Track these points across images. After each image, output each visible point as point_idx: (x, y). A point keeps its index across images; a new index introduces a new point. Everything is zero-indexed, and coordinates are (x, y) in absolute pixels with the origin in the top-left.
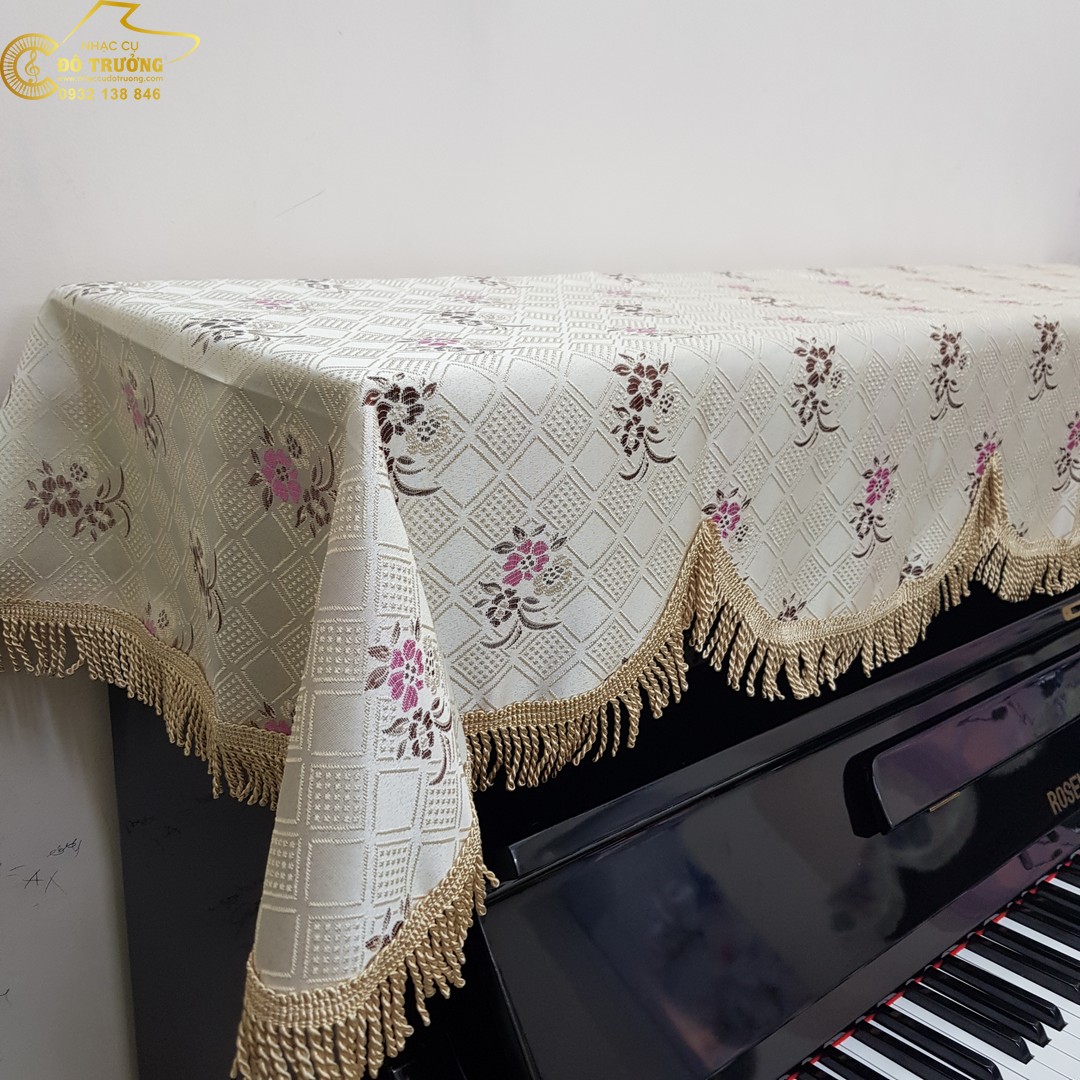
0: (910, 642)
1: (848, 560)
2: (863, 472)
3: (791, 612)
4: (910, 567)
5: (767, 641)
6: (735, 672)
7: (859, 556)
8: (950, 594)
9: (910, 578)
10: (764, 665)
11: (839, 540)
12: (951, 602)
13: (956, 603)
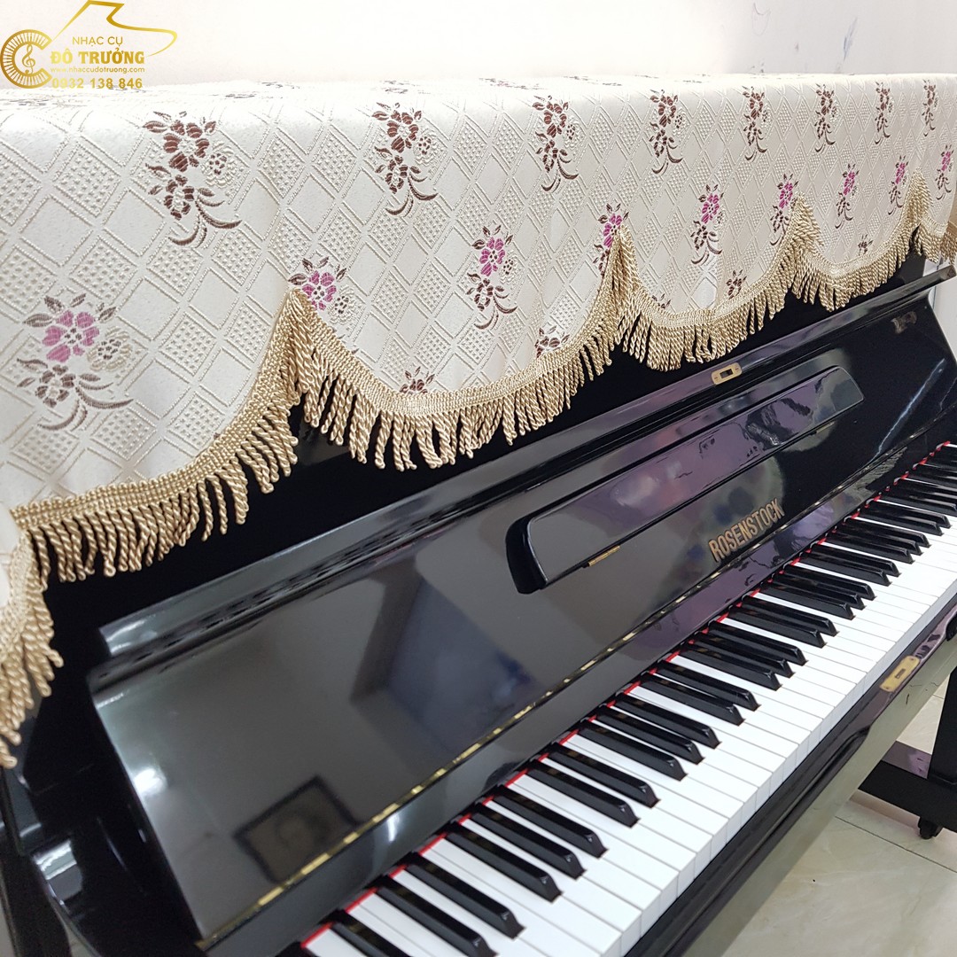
0: (554, 412)
1: (471, 332)
2: (473, 242)
3: (419, 385)
4: (547, 339)
5: (391, 414)
6: (357, 444)
7: (482, 327)
8: (592, 364)
9: (548, 349)
10: (391, 437)
11: (459, 312)
12: (594, 372)
13: (599, 373)
